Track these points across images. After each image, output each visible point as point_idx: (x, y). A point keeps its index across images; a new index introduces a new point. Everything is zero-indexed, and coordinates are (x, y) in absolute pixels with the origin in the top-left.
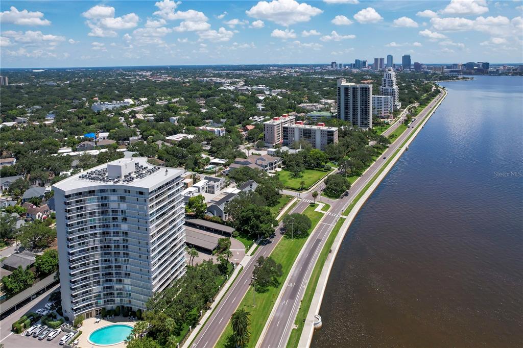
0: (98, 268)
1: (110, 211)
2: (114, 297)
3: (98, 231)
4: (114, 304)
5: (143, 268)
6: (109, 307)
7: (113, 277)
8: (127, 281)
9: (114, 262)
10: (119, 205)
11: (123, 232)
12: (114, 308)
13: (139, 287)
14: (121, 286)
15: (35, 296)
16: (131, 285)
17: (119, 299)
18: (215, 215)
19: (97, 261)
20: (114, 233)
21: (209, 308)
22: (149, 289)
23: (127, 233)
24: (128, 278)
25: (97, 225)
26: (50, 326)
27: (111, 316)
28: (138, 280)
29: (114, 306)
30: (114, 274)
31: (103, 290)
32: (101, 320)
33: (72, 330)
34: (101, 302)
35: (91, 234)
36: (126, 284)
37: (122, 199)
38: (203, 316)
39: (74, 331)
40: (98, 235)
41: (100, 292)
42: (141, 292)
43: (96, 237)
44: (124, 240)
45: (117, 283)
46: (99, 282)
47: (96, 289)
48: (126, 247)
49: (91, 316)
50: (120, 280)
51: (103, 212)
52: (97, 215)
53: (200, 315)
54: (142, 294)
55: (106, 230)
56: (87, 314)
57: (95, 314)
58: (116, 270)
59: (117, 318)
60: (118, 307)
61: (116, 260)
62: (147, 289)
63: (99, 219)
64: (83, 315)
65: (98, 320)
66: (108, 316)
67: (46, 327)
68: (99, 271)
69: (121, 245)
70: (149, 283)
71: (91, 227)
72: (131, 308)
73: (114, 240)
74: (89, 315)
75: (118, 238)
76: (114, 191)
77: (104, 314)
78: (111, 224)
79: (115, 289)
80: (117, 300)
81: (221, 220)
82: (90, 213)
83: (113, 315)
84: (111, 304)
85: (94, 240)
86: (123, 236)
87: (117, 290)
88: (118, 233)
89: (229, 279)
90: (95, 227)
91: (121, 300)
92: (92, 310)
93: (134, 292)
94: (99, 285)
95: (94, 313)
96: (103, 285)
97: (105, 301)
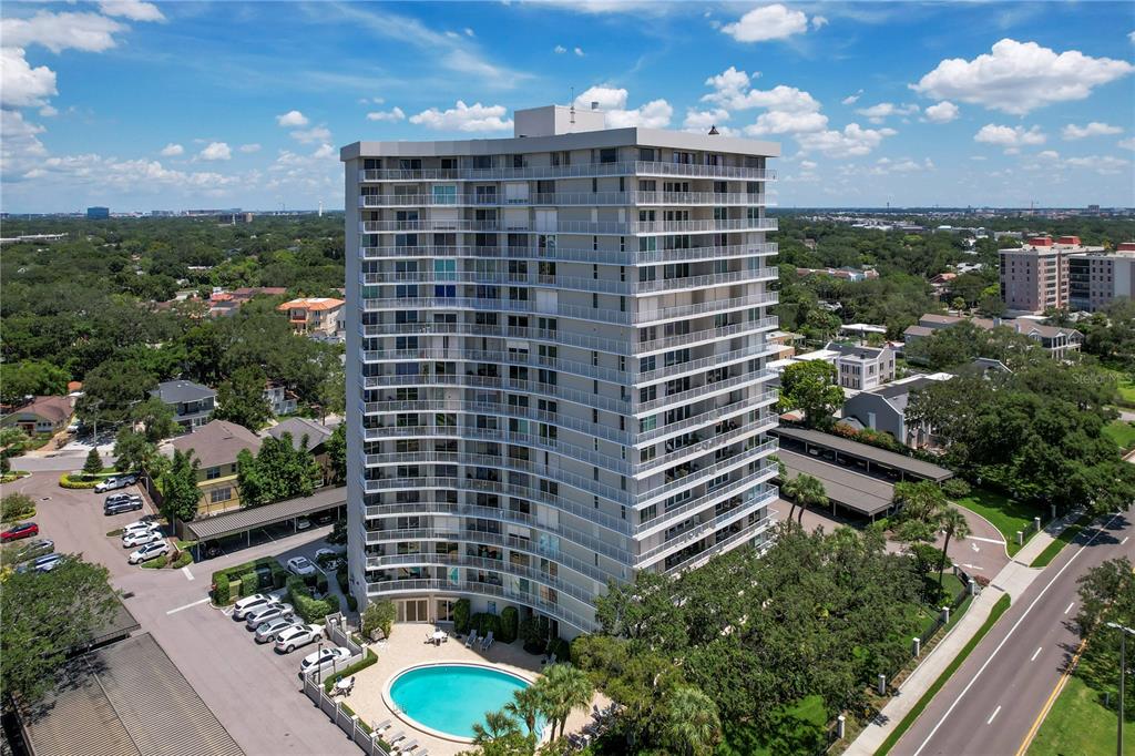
0: (452, 445)
1: (504, 234)
2: (500, 567)
3: (458, 307)
4: (500, 593)
5: (604, 465)
6: (482, 600)
7: (500, 489)
8: (546, 512)
9: (506, 430)
10: (532, 216)
11: (542, 320)
12: (499, 609)
13: (585, 542)
14: (523, 530)
15: (307, 524)
16: (559, 531)
17: (517, 578)
18: (873, 426)
19: (452, 419)
20: (512, 320)
21: (876, 717)
22: (623, 558)
23: (553, 324)
24: (551, 501)
25: (459, 283)
26: (299, 611)
27: (485, 636)
28: (585, 514)
29: (501, 602)
30: (505, 478)
31: (464, 530)
32: (450, 639)
33: (349, 641)
34: (458, 572)
35: (438, 317)
36: (542, 526)
37: (544, 189)
38: (848, 741)
39: (354, 645)
40: (460, 323)
41: (455, 536)
42: (591, 566)
43: (453, 329)
44: (542, 349)
45: (512, 517)
46: (452, 497)
47: (445, 523)
48: (549, 378)
49: (423, 618)
50: (525, 508)
51: (481, 240)
52: (460, 245)
53: (836, 735)
54: (595, 575)
55: (486, 307)
56: (411, 605)
57: (435, 615)
58: (511, 465)
59: (501, 647)
60: (510, 607)
61: (514, 425)
62: (613, 554)
63: (468, 263)
64: (396, 603)
65: (441, 635)
66: (474, 632)
67: (288, 609)
68: (454, 458)
69: (534, 367)
70: (623, 529)
71: (439, 291)
72: (555, 623)
73: (512, 350)
74: (415, 612)
75: (522, 343)
76: (518, 161)
77: (464, 622)
78: (505, 286)
79: (505, 537)
80: (512, 581)
81: (896, 441)
82: (439, 238)
83: (490, 634)
84: (490, 591)
85: (446, 339)
86: (541, 336)
87: (511, 543)
88: (524, 321)
89: (953, 624)
90: (451, 291)
91: (524, 585)
92: (427, 595)
93: (568, 563)
94: (454, 509)
95: (432, 610)
96: (467, 510)
97: (470, 576)
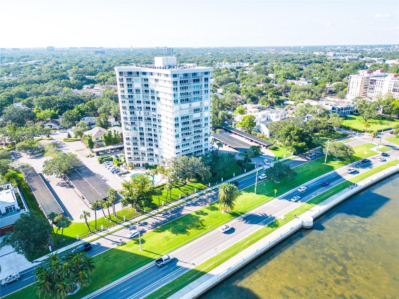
1: (150, 90)
2: (154, 157)
3: (142, 106)
6: (151, 163)
10: (155, 87)
19: (142, 128)
20: (153, 109)
25: (142, 100)
27: (151, 169)
29: (154, 164)
31: (147, 150)
34: (146, 158)
35: (138, 107)
37: (157, 81)
41: (145, 151)
43: (141, 110)
44: (158, 115)
47: (143, 149)
48: (160, 121)
51: (146, 91)
52: (141, 92)
57: (142, 166)
61: (154, 130)
63: (143, 96)
68: (144, 136)
69: (157, 119)
71: (138, 102)
73: (153, 115)
75: (155, 113)
76: (151, 74)
77: (147, 167)
78: (151, 101)
80: (156, 160)
82: (137, 90)
89: (246, 172)
92: (140, 162)
96: (147, 146)
97: (148, 159)
